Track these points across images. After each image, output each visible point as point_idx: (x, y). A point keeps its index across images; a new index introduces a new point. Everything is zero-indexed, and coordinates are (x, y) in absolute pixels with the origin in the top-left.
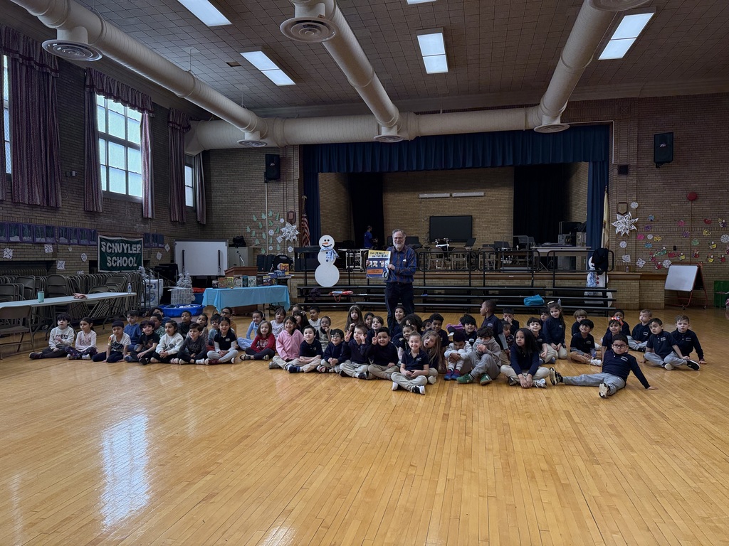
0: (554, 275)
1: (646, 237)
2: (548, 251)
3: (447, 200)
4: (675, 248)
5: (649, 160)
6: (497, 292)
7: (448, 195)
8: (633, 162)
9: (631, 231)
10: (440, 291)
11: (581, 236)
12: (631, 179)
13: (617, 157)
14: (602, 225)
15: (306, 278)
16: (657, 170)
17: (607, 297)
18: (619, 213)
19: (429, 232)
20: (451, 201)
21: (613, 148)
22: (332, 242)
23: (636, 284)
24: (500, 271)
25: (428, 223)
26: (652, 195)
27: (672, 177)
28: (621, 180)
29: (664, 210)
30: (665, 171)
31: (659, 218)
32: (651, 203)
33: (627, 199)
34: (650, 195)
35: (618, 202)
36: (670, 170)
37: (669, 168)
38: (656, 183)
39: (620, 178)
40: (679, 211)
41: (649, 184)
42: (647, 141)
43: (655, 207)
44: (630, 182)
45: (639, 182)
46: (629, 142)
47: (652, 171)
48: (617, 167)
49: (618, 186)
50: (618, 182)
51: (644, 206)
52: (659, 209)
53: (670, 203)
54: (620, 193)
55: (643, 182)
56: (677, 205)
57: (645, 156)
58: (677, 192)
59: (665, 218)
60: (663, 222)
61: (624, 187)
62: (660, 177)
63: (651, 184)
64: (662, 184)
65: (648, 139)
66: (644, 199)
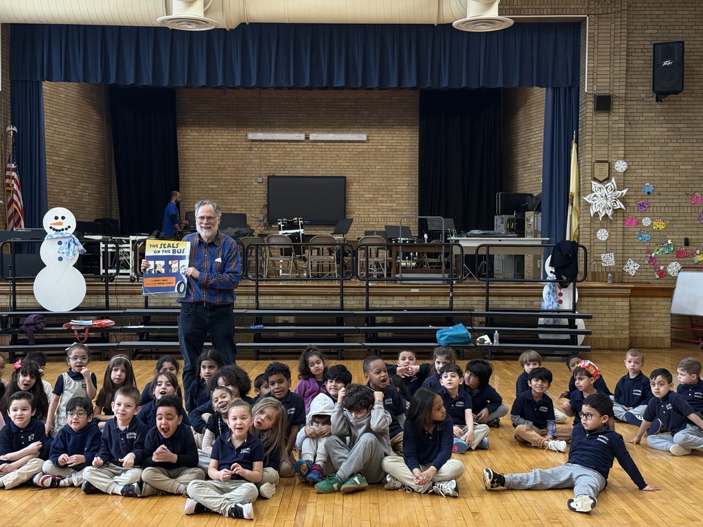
0: (488, 288)
1: (639, 223)
2: (477, 244)
3: (300, 146)
4: (687, 242)
5: (644, 88)
6: (390, 319)
7: (302, 137)
8: (619, 90)
9: (615, 211)
10: (287, 318)
11: (533, 219)
12: (616, 119)
13: (593, 80)
14: (567, 199)
15: (14, 293)
16: (658, 107)
17: (576, 327)
18: (595, 179)
19: (268, 206)
20: (308, 147)
21: (587, 64)
22: (71, 221)
23: (623, 304)
24: (395, 280)
25: (264, 188)
26: (650, 148)
27: (682, 118)
28: (600, 122)
29: (669, 175)
30: (671, 107)
31: (662, 189)
32: (647, 163)
33: (610, 155)
34: (647, 148)
35: (594, 161)
36: (679, 107)
37: (677, 103)
38: (657, 129)
39: (598, 118)
40: (693, 178)
41: (644, 129)
42: (642, 54)
43: (654, 171)
44: (614, 126)
45: (628, 126)
46: (612, 55)
47: (650, 107)
48: (592, 99)
49: (594, 131)
50: (594, 125)
51: (636, 167)
52: (661, 174)
53: (678, 163)
54: (597, 145)
55: (635, 126)
56: (690, 167)
57: (639, 80)
58: (690, 145)
59: (671, 189)
60: (668, 197)
61: (604, 133)
62: (662, 118)
63: (648, 129)
64: (666, 129)
65: (643, 50)
66: (638, 156)
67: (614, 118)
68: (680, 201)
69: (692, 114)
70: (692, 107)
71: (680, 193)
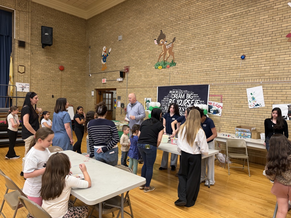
4: (53, 96)
5: (38, 42)
8: (28, 41)
13: (18, 35)
16: (43, 49)
18: (19, 72)
21: (15, 28)
26: (40, 64)
27: (51, 55)
28: (21, 51)
29: (47, 73)
30: (47, 50)
31: (44, 78)
32: (39, 69)
33: (25, 64)
34: (39, 63)
35: (18, 65)
36: (50, 51)
37: (49, 50)
38: (42, 57)
39: (20, 49)
40: (55, 75)
41: (38, 57)
42: (37, 30)
43: (42, 71)
44: (26, 53)
45: (32, 54)
46: (25, 27)
47: (40, 49)
48: (18, 42)
49: (18, 54)
50: (18, 51)
51: (35, 69)
52: (44, 73)
53: (50, 70)
54: (20, 59)
55: (34, 55)
56: (54, 72)
57: (36, 39)
58: (54, 64)
59: (48, 78)
60: (47, 81)
61: (22, 55)
62: (44, 54)
63: (40, 57)
64: (46, 58)
65: (37, 29)
66: (36, 66)
67: (26, 51)
68: (51, 83)
69: (54, 54)
70: (54, 52)
71: (51, 80)
